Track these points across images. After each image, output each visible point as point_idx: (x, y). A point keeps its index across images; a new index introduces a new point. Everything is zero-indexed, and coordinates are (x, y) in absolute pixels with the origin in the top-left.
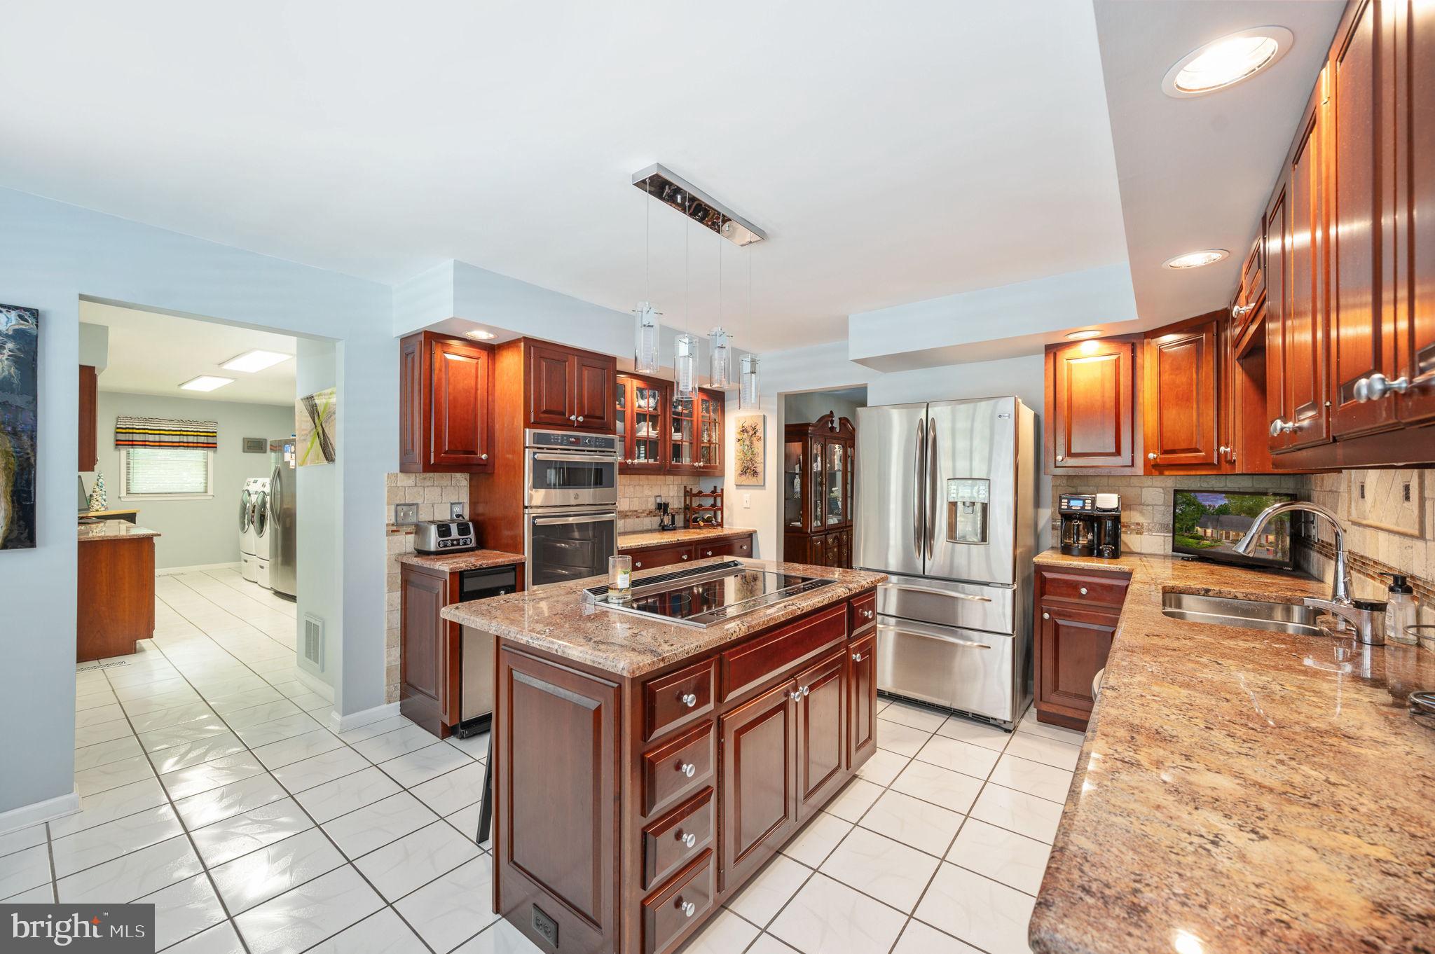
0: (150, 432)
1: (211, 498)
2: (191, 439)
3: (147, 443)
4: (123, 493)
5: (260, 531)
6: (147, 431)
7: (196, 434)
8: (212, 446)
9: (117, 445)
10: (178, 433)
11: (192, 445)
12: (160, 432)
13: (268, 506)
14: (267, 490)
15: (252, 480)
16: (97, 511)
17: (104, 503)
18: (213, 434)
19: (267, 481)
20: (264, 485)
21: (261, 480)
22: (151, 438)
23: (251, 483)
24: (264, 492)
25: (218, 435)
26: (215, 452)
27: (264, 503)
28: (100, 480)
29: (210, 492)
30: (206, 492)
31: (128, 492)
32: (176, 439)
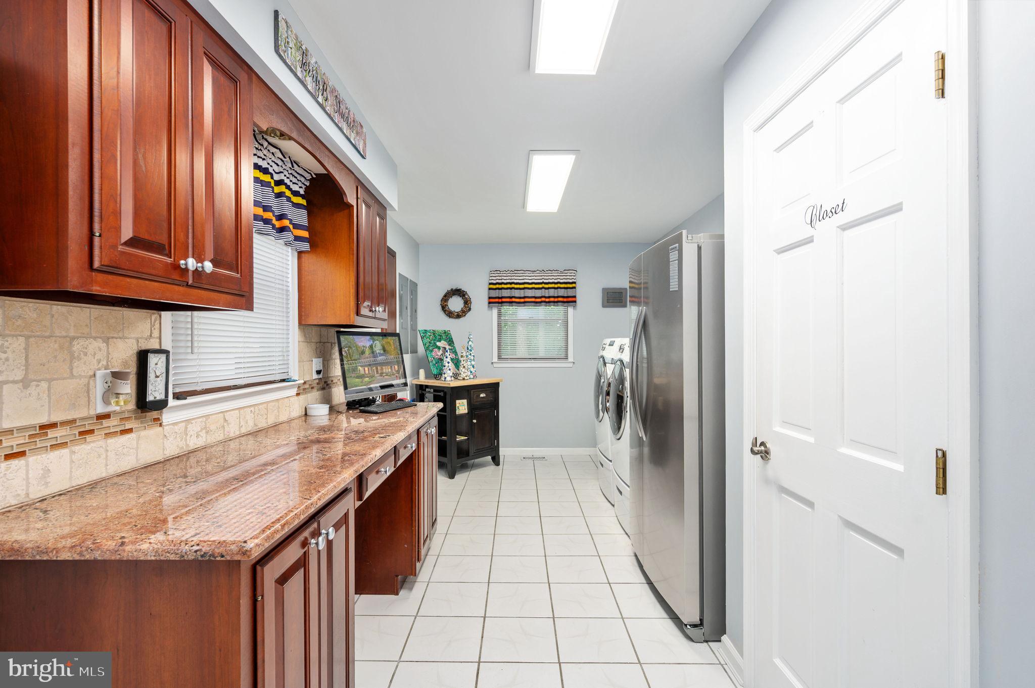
0: (516, 286)
1: (571, 365)
2: (552, 292)
3: (514, 300)
4: (495, 359)
5: (618, 426)
6: (513, 286)
7: (556, 286)
8: (570, 301)
9: (490, 303)
10: (540, 286)
11: (552, 299)
12: (524, 286)
13: (627, 384)
14: (626, 357)
15: (608, 341)
16: (464, 379)
17: (472, 369)
18: (572, 286)
19: (626, 341)
20: (621, 349)
21: (618, 341)
22: (517, 293)
23: (607, 347)
24: (621, 361)
25: (578, 286)
26: (575, 307)
27: (621, 380)
28: (470, 343)
29: (571, 359)
30: (566, 358)
31: (500, 358)
32: (538, 293)
